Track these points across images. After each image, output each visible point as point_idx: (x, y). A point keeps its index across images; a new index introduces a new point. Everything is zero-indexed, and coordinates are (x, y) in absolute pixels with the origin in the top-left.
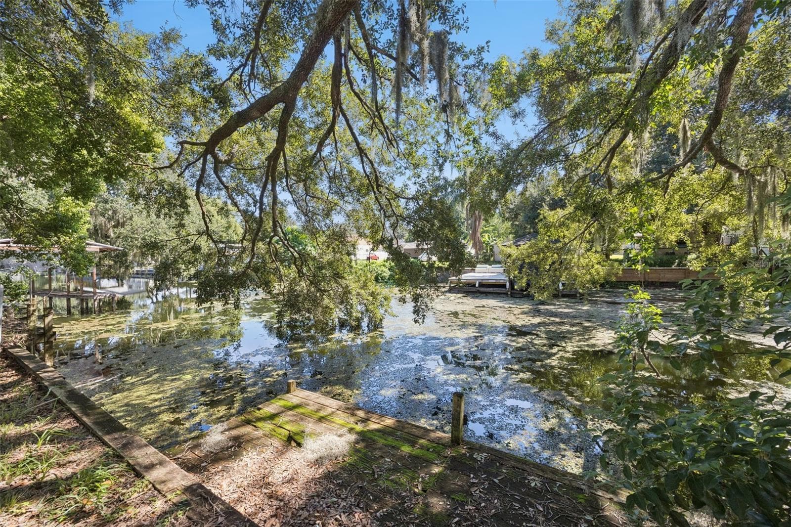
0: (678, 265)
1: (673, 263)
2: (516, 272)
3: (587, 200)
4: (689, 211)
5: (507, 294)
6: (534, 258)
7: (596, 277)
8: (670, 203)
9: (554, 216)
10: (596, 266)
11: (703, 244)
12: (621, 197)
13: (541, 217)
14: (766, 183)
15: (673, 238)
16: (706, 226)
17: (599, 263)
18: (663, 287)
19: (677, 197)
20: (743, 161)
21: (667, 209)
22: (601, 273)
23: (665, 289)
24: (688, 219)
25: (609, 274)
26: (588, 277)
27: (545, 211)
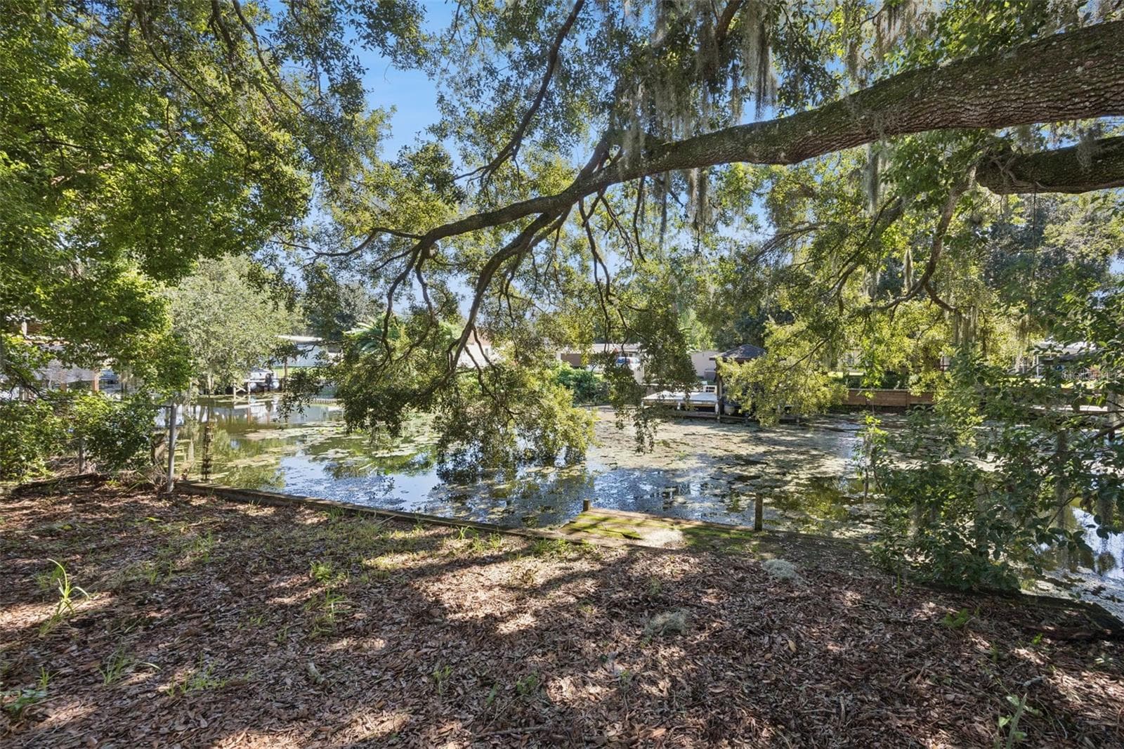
0: (900, 387)
1: (895, 385)
2: (739, 394)
3: (819, 320)
4: (911, 336)
5: (716, 419)
6: (761, 377)
7: (823, 401)
8: (894, 329)
9: (781, 332)
10: (823, 389)
11: (923, 369)
12: (851, 321)
13: (767, 331)
14: (969, 321)
15: (896, 361)
16: (926, 350)
17: (825, 385)
18: (885, 412)
19: (900, 324)
20: (952, 301)
21: (893, 335)
22: (829, 396)
23: (887, 414)
24: (909, 344)
25: (835, 398)
26: (814, 400)
27: (771, 324)
